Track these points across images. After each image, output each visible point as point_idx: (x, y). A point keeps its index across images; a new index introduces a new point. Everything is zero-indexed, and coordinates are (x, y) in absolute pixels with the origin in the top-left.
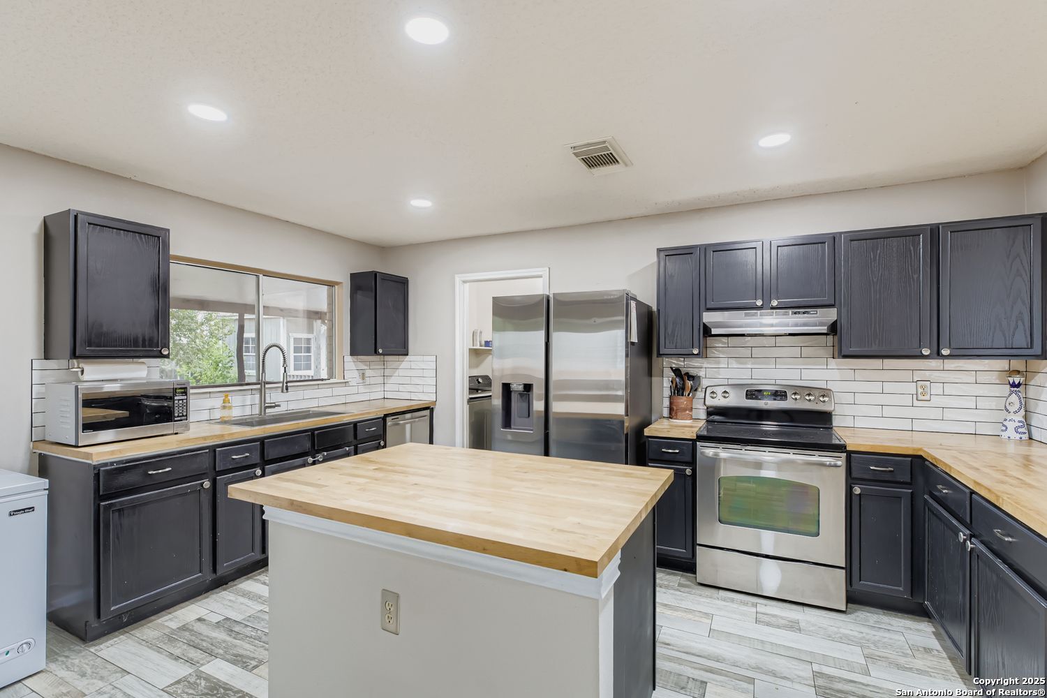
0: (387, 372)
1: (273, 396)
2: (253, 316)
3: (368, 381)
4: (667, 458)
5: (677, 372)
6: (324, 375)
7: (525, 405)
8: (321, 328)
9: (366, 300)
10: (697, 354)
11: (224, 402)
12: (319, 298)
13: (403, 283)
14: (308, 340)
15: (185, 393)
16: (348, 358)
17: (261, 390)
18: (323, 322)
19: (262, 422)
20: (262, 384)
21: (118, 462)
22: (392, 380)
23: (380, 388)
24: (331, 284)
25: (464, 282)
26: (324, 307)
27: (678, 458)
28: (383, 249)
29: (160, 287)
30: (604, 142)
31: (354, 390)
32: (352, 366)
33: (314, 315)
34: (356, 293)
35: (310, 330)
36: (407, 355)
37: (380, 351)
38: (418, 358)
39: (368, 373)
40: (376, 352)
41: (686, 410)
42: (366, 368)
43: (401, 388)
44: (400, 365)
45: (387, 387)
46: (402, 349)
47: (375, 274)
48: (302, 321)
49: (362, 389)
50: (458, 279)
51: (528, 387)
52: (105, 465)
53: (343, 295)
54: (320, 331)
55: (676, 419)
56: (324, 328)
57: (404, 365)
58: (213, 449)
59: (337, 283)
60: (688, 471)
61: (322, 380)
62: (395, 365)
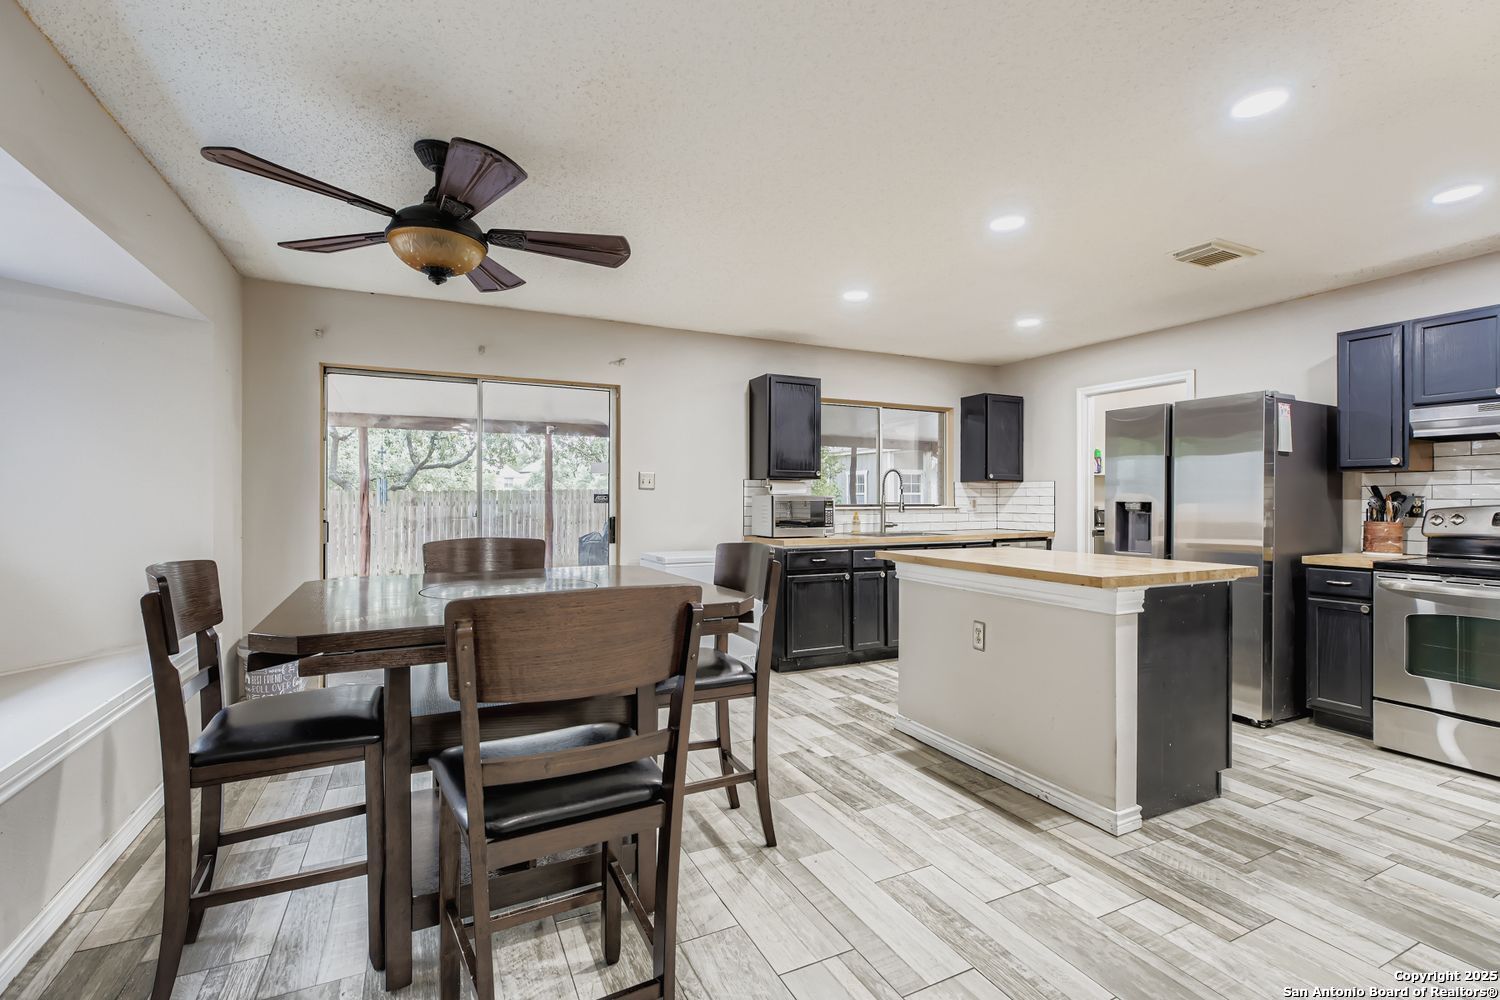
0: (1001, 501)
1: (892, 516)
2: (874, 451)
3: (979, 509)
4: (1334, 590)
5: (1375, 490)
6: (934, 500)
7: (1144, 526)
8: (931, 461)
9: (977, 425)
10: (1398, 466)
11: (854, 518)
12: (931, 427)
13: (1017, 403)
14: (919, 476)
15: (831, 505)
16: (959, 485)
17: (881, 510)
18: (934, 454)
19: (882, 534)
20: (882, 507)
21: (797, 550)
22: (1005, 509)
23: (993, 518)
24: (941, 411)
25: (1089, 396)
26: (934, 435)
27: (1350, 592)
28: (995, 369)
29: (815, 423)
30: (1210, 244)
31: (965, 517)
32: (962, 493)
33: (925, 446)
34: (967, 417)
35: (920, 466)
36: (1022, 481)
37: (991, 476)
38: (1035, 484)
39: (979, 501)
40: (986, 478)
41: (1388, 540)
42: (978, 495)
43: (1016, 518)
44: (1014, 492)
45: (1001, 517)
46: (1016, 475)
47: (985, 397)
48: (913, 453)
49: (973, 517)
50: (1080, 393)
51: (1146, 507)
52: (790, 550)
53: (955, 421)
54: (930, 466)
55: (1370, 551)
56: (935, 461)
57: (1018, 492)
58: (851, 549)
59: (949, 409)
60: (1365, 608)
61: (934, 505)
62: (1008, 493)
